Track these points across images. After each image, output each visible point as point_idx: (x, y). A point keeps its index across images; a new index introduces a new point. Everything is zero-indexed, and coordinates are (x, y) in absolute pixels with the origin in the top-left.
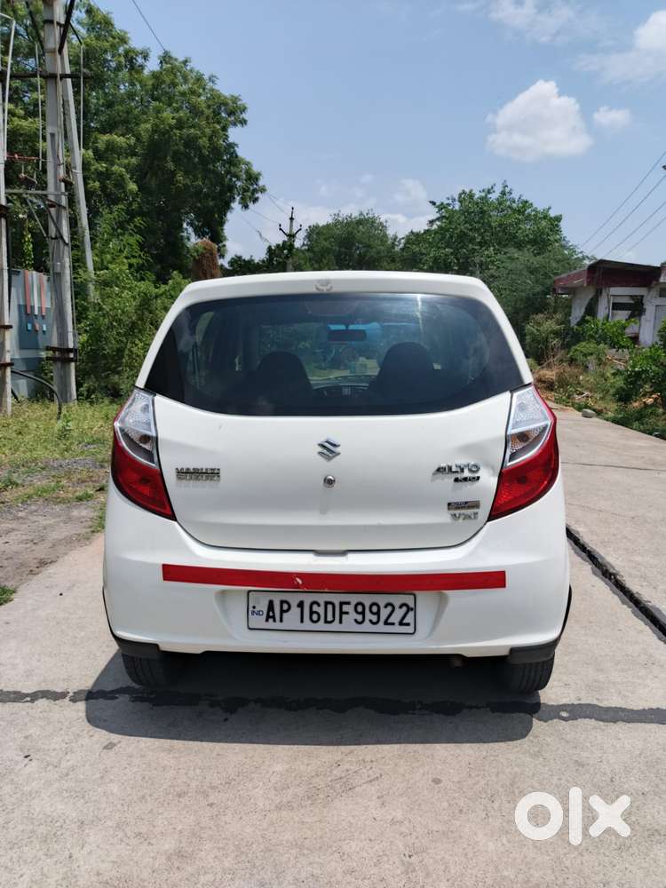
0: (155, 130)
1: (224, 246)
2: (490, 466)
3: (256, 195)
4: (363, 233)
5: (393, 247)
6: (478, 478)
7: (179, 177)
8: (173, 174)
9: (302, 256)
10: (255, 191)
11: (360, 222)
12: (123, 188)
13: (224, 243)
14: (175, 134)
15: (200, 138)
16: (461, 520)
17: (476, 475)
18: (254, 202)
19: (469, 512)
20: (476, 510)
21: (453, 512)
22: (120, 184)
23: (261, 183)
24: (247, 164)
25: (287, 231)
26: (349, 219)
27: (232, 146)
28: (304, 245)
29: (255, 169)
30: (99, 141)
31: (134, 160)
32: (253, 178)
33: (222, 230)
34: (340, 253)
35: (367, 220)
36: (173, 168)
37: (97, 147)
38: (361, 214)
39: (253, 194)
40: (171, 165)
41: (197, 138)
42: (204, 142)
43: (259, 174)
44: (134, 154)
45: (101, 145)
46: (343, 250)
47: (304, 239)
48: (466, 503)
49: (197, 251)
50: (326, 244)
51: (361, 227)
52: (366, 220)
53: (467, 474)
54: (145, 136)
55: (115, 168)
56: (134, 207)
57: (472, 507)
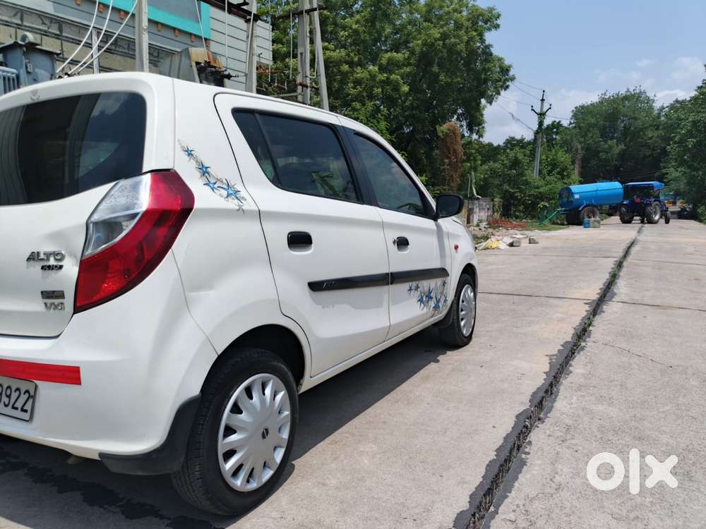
0: (424, 44)
1: (483, 127)
2: (72, 255)
3: (508, 84)
4: (628, 107)
5: (659, 117)
6: (61, 267)
7: (442, 77)
8: (437, 75)
9: (568, 132)
10: (507, 80)
11: (626, 98)
12: (399, 90)
13: (483, 125)
14: (439, 45)
15: (459, 44)
16: (52, 310)
17: (60, 264)
18: (505, 90)
19: (57, 301)
20: (61, 301)
21: (46, 301)
22: (396, 88)
23: (511, 73)
24: (500, 60)
25: (538, 110)
26: (616, 96)
27: (488, 47)
28: (571, 123)
29: (507, 62)
30: (383, 59)
31: (408, 69)
32: (505, 70)
33: (482, 115)
34: (605, 128)
35: (634, 96)
36: (437, 71)
37: (381, 63)
38: (628, 91)
39: (504, 83)
40: (435, 69)
41: (455, 45)
42: (462, 47)
43: (510, 66)
44: (409, 64)
45: (384, 61)
46: (607, 124)
47: (571, 119)
48: (54, 292)
49: (442, 132)
50: (593, 121)
51: (627, 102)
52: (632, 95)
53: (52, 262)
54: (418, 49)
55: (393, 77)
56: (407, 104)
57: (57, 297)
